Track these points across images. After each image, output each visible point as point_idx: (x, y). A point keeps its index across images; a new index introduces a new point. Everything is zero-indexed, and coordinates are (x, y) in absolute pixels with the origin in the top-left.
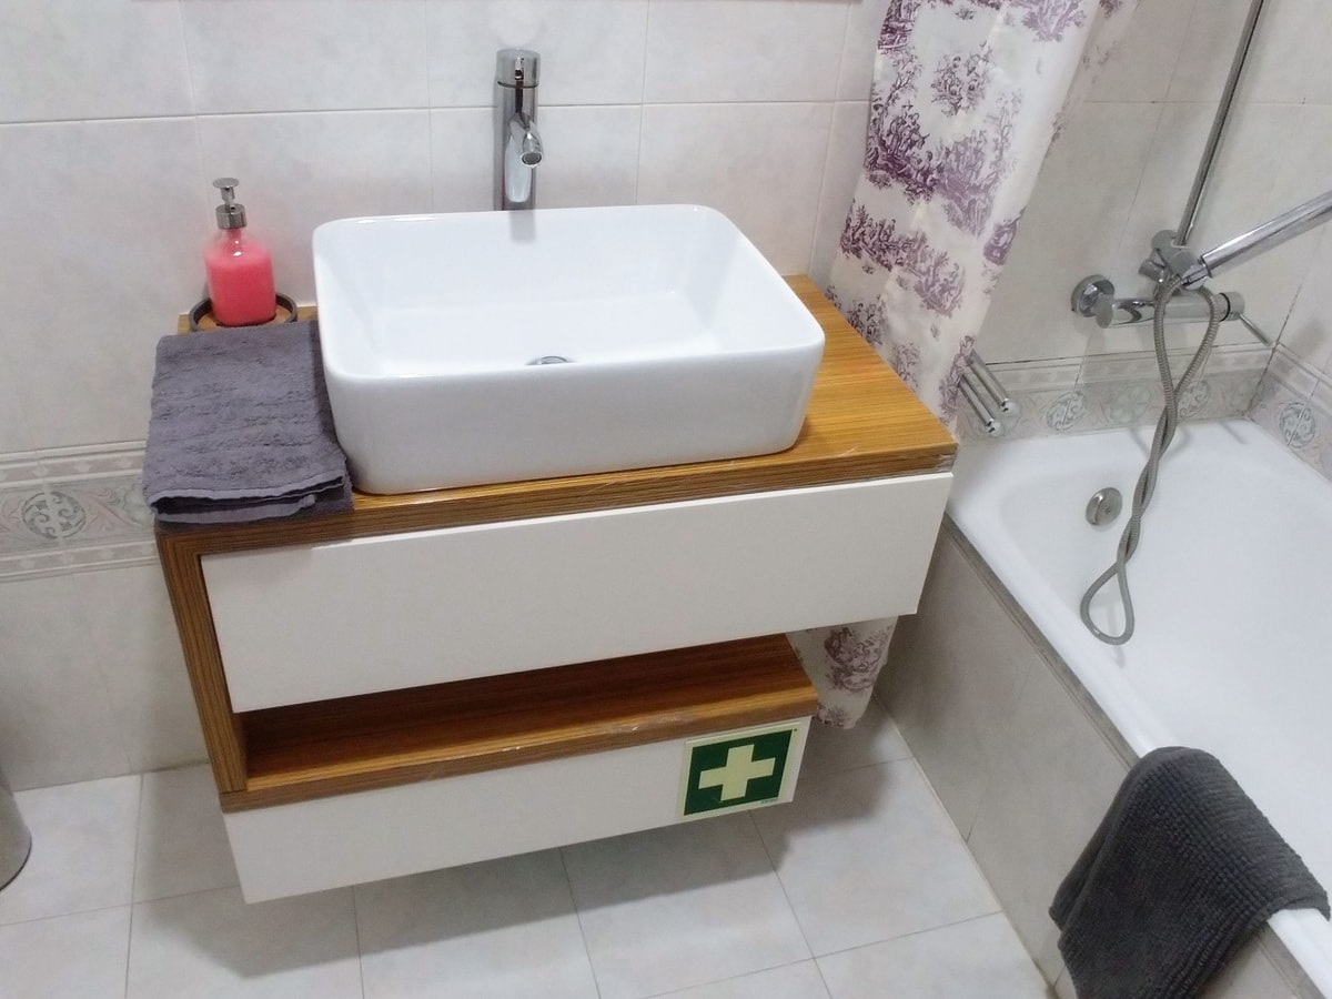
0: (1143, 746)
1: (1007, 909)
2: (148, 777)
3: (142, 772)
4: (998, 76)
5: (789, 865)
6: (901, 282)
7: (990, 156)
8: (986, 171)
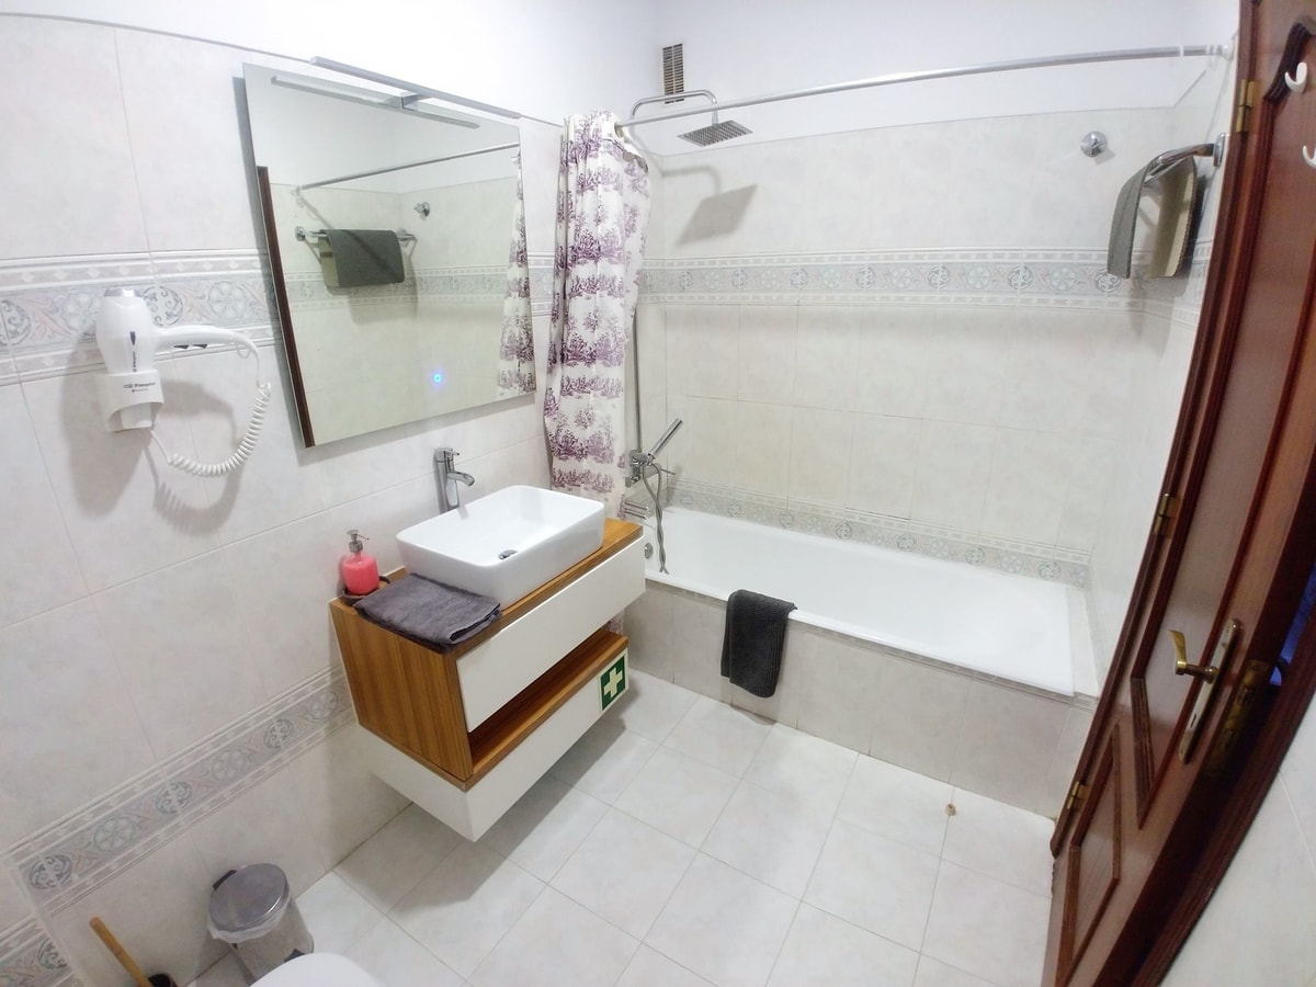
0: (726, 597)
1: (701, 693)
2: (336, 869)
3: (332, 869)
4: (598, 413)
5: (627, 724)
6: (586, 489)
7: (605, 438)
8: (605, 443)
